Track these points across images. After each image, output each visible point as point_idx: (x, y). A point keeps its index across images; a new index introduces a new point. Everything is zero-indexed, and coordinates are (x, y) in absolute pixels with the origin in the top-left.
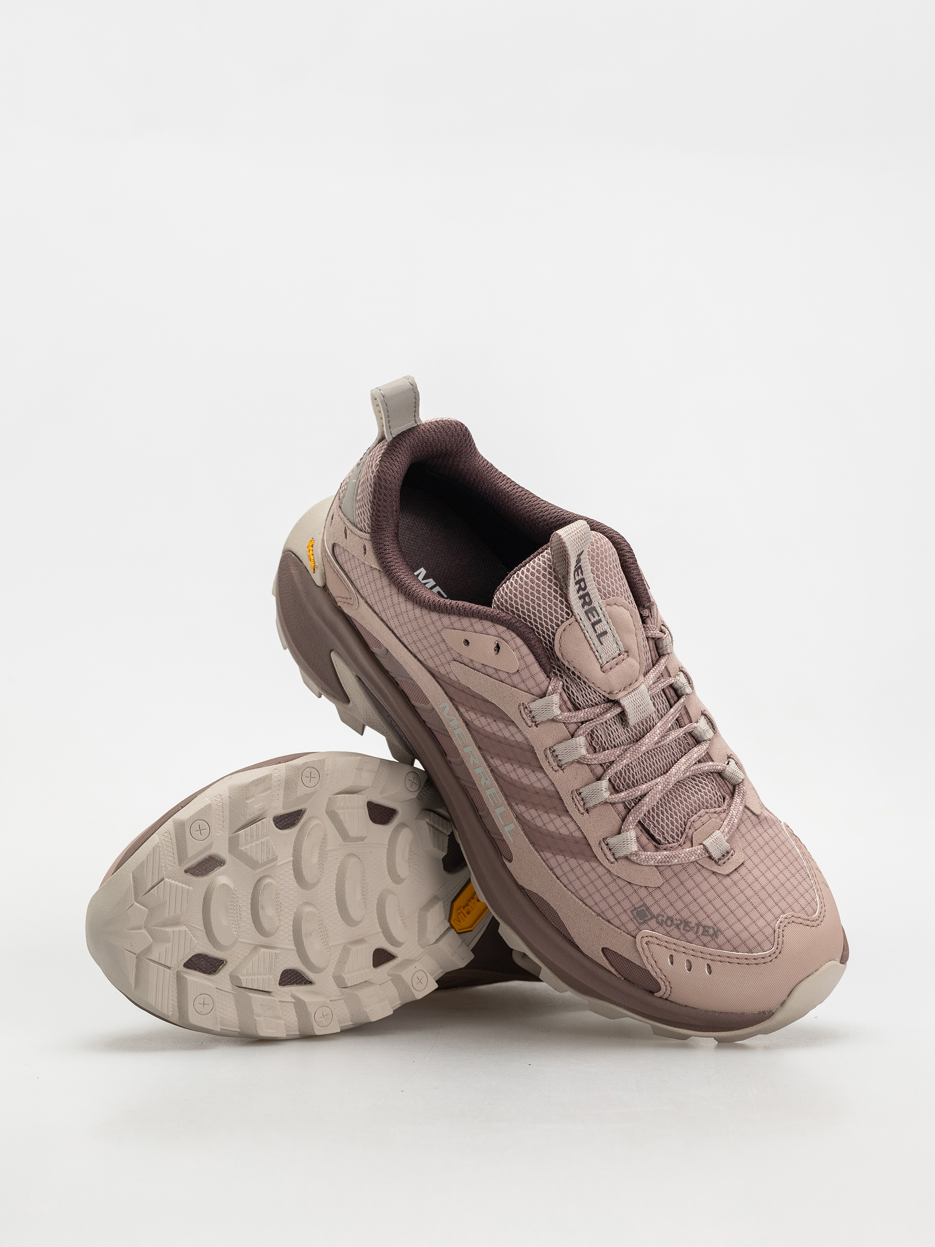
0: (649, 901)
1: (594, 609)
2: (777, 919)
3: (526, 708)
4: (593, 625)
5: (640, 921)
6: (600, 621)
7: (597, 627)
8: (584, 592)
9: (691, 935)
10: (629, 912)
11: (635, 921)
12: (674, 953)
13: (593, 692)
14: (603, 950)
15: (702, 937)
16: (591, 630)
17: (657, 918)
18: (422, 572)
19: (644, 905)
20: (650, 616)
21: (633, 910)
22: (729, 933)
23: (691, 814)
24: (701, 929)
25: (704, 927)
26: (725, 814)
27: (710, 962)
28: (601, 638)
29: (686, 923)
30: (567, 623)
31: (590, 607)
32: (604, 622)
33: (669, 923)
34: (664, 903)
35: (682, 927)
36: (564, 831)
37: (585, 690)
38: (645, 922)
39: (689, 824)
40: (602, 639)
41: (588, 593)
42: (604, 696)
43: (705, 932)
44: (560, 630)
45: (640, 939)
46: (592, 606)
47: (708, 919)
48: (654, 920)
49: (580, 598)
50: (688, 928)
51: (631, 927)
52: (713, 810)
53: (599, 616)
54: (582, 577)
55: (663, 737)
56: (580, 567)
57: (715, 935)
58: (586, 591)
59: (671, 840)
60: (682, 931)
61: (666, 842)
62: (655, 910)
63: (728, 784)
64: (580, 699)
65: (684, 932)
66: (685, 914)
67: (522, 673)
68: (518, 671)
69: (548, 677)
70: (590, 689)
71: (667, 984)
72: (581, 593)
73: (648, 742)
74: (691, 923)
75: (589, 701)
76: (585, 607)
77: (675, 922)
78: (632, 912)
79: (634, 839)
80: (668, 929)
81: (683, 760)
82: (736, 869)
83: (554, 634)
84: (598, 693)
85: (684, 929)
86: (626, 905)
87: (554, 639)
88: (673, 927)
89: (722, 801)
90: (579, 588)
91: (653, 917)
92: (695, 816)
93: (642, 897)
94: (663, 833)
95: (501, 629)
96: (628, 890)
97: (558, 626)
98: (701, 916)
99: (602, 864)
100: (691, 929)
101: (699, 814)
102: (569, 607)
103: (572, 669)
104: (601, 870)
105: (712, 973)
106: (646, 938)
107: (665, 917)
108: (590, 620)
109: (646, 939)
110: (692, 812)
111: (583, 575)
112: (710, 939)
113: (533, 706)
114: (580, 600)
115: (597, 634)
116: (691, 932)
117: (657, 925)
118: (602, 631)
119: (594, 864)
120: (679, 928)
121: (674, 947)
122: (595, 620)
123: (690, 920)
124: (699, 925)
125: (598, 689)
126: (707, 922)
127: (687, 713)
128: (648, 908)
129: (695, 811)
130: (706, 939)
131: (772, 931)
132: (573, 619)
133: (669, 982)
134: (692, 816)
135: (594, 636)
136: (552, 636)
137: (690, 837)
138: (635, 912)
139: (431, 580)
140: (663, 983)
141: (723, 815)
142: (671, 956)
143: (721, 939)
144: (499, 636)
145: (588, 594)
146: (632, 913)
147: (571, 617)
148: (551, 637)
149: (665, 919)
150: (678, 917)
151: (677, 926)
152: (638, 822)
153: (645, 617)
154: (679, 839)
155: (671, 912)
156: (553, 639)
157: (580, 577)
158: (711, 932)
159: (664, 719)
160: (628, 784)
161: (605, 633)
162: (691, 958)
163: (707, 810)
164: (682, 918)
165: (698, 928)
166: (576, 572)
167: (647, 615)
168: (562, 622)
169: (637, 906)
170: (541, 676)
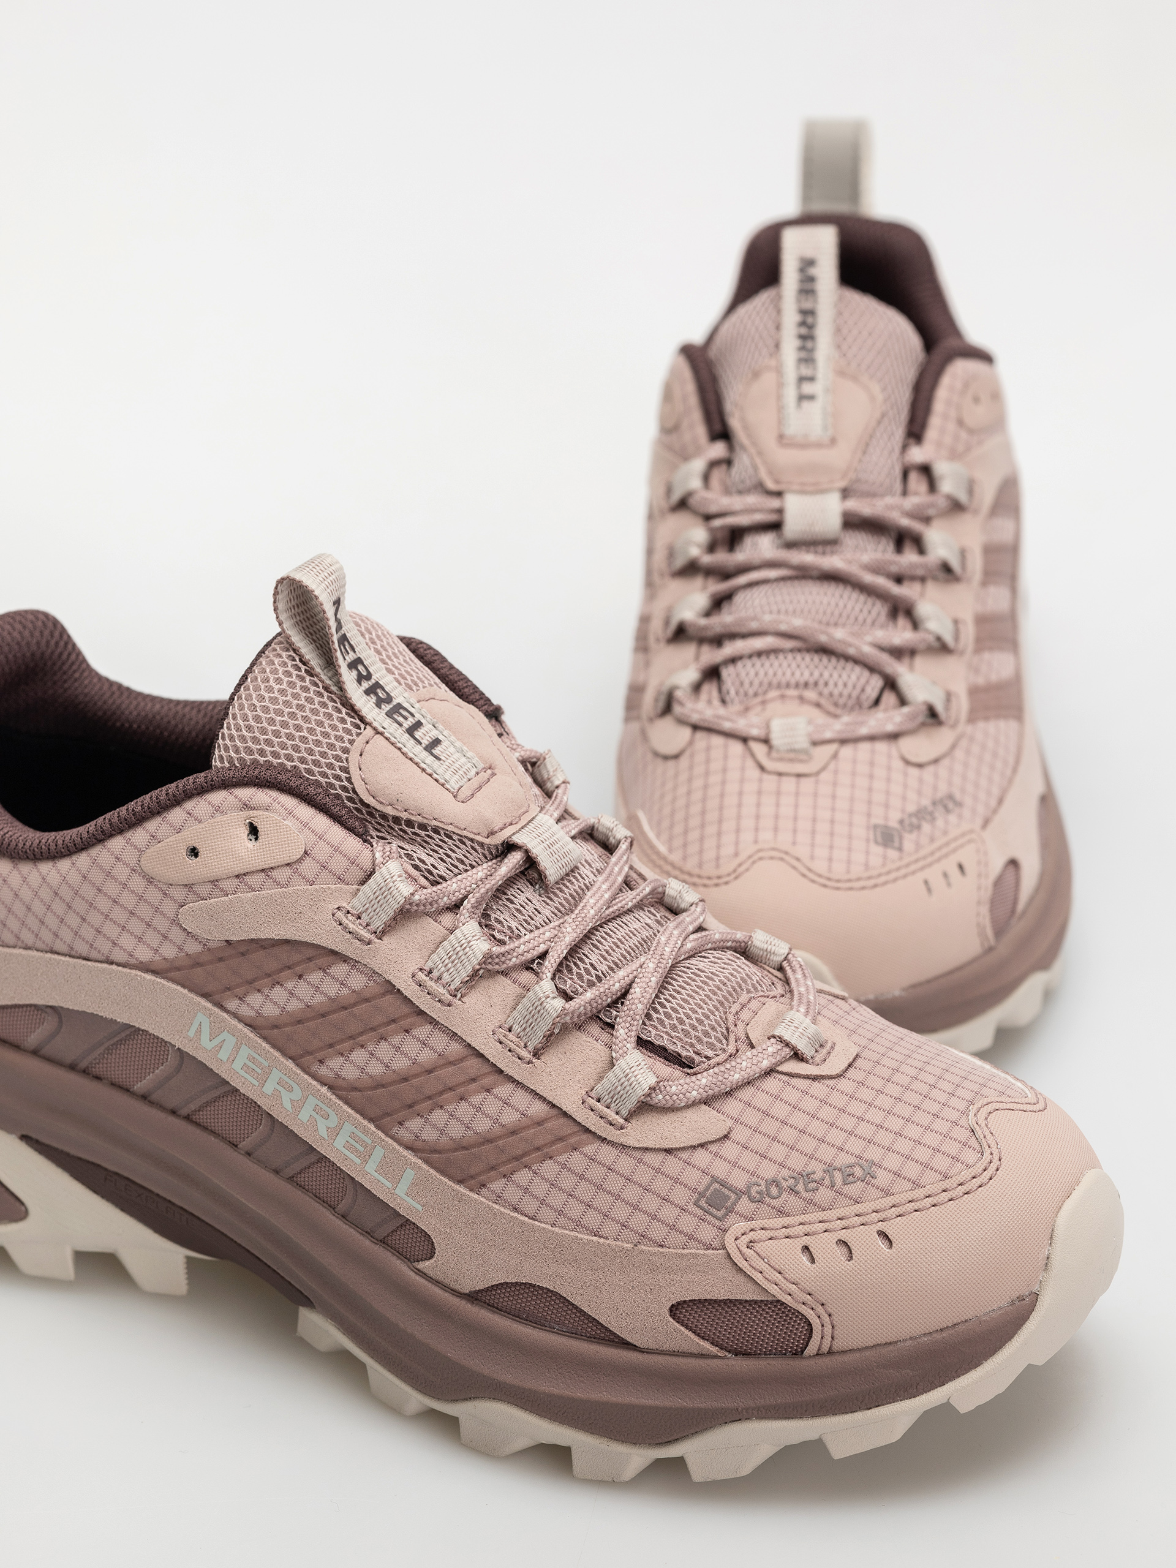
0: (720, 1169)
1: (401, 707)
2: (965, 1113)
3: (348, 912)
4: (411, 731)
5: (719, 1214)
6: (419, 724)
7: (418, 734)
8: (370, 683)
9: (824, 1194)
10: (692, 1208)
11: (709, 1218)
12: (806, 1241)
13: (458, 843)
14: (675, 1310)
15: (847, 1189)
16: (409, 741)
17: (747, 1193)
19: (715, 1179)
21: (698, 1200)
22: (893, 1162)
24: (838, 1176)
25: (840, 1170)
26: (785, 998)
27: (880, 1226)
29: (807, 1177)
30: (359, 742)
31: (391, 706)
32: (425, 724)
33: (774, 1191)
34: (749, 1161)
36: (510, 1117)
37: (442, 848)
38: (730, 1210)
39: (731, 1018)
40: (436, 752)
41: (377, 682)
42: (482, 845)
43: (849, 1178)
44: (354, 756)
45: (733, 1244)
46: (395, 702)
47: (843, 1154)
48: (745, 1198)
49: (368, 692)
50: (813, 1185)
51: (707, 1233)
52: (761, 994)
53: (414, 717)
54: (355, 657)
56: (346, 636)
57: (869, 1177)
58: (373, 680)
59: (710, 1053)
60: (804, 1194)
61: (704, 1059)
62: (739, 1180)
63: (768, 968)
64: (438, 867)
65: (808, 1195)
66: (797, 1162)
67: (314, 852)
68: (306, 852)
69: (365, 841)
70: (450, 838)
71: (820, 1309)
72: (366, 684)
74: (814, 1173)
75: (458, 864)
76: (383, 706)
77: (784, 1184)
78: (696, 1204)
80: (776, 1203)
82: (851, 1064)
83: (346, 770)
84: (468, 843)
85: (807, 1191)
86: (681, 1195)
87: (350, 777)
88: (785, 1195)
90: (358, 675)
91: (739, 1193)
92: (736, 1006)
93: (703, 1166)
94: (692, 1045)
95: (245, 793)
96: (672, 1165)
97: (346, 751)
98: (826, 1153)
99: (604, 1140)
100: (820, 1182)
101: (740, 1001)
102: (353, 710)
103: (404, 816)
104: (606, 1153)
105: (894, 1245)
106: (744, 1237)
107: (763, 1183)
108: (401, 725)
109: (745, 1239)
111: (355, 652)
112: (863, 1184)
113: (359, 903)
114: (369, 697)
115: (424, 745)
116: (822, 1189)
117: (753, 1206)
118: (429, 739)
119: (591, 1149)
120: (797, 1193)
121: (802, 1229)
122: (409, 723)
123: (809, 1170)
124: (830, 1169)
125: (465, 833)
126: (843, 1160)
128: (723, 1184)
129: (730, 998)
130: (854, 1189)
131: (968, 1133)
132: (369, 730)
133: (823, 1305)
134: (731, 1006)
135: (419, 749)
136: (343, 775)
137: (743, 1037)
138: (703, 1203)
140: (812, 1312)
142: (806, 1248)
143: (883, 1178)
144: (246, 806)
145: (377, 685)
146: (699, 1206)
147: (365, 729)
148: (343, 778)
149: (763, 1188)
150: (785, 1173)
151: (792, 1191)
152: (637, 1039)
154: (725, 1047)
155: (769, 1171)
156: (349, 780)
157: (353, 655)
158: (858, 1172)
160: (589, 981)
161: (437, 742)
162: (843, 1235)
163: (752, 995)
164: (794, 1171)
165: (832, 1177)
166: (343, 648)
168: (351, 742)
169: (701, 1189)
170: (352, 843)
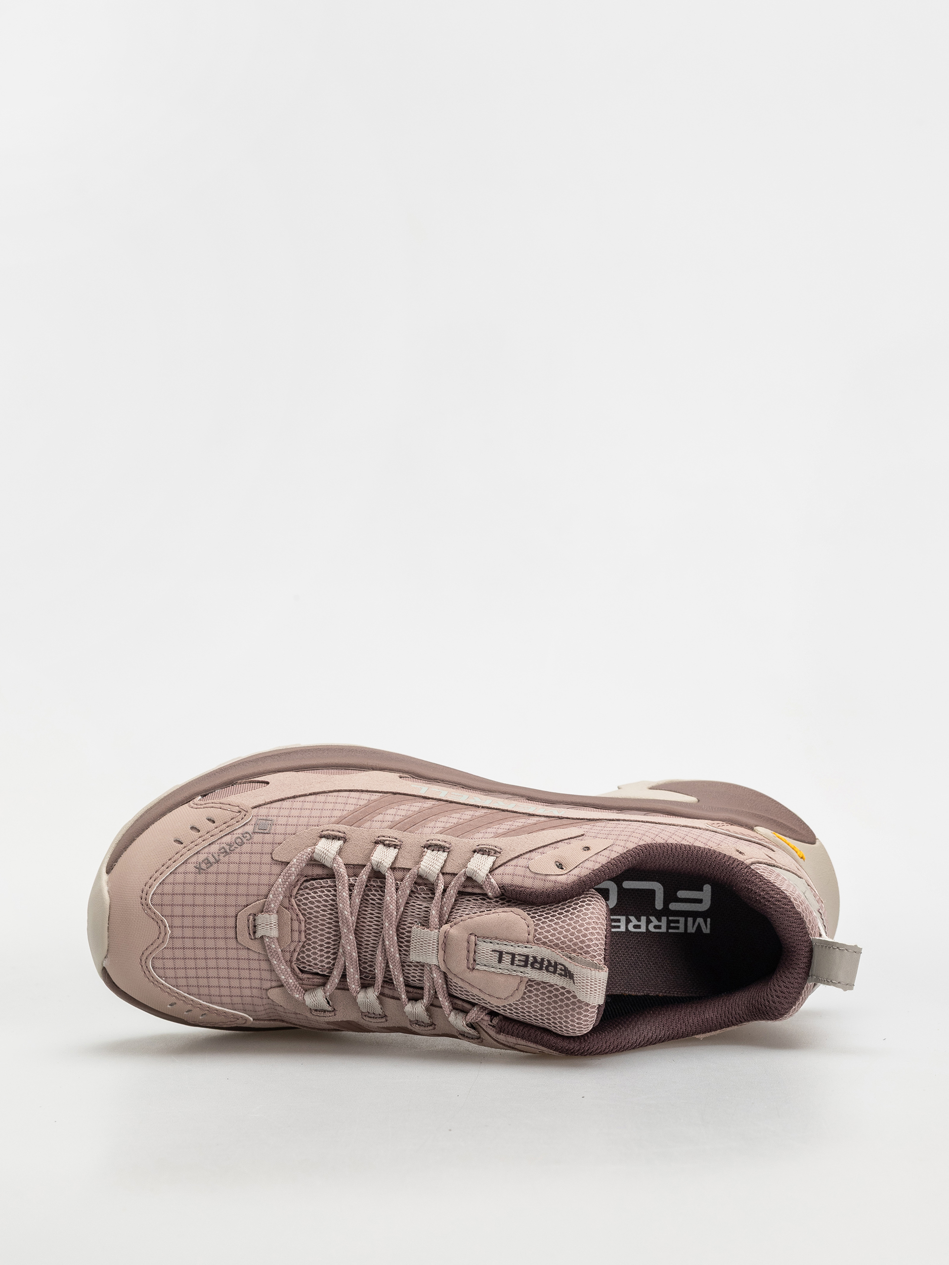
1: (526, 966)
2: (171, 927)
4: (513, 955)
6: (512, 963)
7: (510, 957)
8: (545, 966)
9: (215, 849)
14: (269, 783)
16: (511, 949)
17: (251, 835)
18: (706, 930)
19: (269, 834)
20: (490, 1023)
21: (272, 823)
23: (308, 926)
24: (213, 860)
25: (213, 863)
26: (288, 958)
28: (498, 953)
29: (227, 853)
31: (530, 963)
32: (510, 967)
33: (239, 841)
35: (227, 848)
38: (255, 825)
40: (497, 955)
41: (542, 970)
43: (208, 861)
44: (532, 925)
46: (528, 966)
48: (251, 832)
49: (543, 960)
50: (222, 851)
52: (298, 949)
53: (517, 965)
54: (558, 972)
55: (385, 951)
56: (565, 976)
58: (544, 968)
59: (301, 892)
61: (301, 887)
65: (222, 845)
69: (503, 885)
72: (546, 963)
73: (389, 932)
74: (224, 856)
76: (532, 958)
77: (236, 845)
79: (324, 861)
80: (235, 837)
81: (355, 954)
82: (236, 927)
83: (532, 917)
85: (223, 848)
88: (233, 842)
89: (300, 967)
90: (551, 963)
91: (254, 833)
92: (303, 928)
94: (310, 889)
97: (536, 925)
100: (219, 853)
101: (303, 934)
108: (519, 954)
110: (309, 929)
113: (491, 859)
114: (540, 957)
116: (217, 851)
117: (245, 831)
118: (503, 959)
121: (219, 829)
122: (516, 959)
123: (227, 857)
124: (218, 861)
127: (393, 998)
128: (264, 834)
129: (308, 932)
134: (305, 926)
138: (270, 823)
139: (693, 931)
141: (288, 955)
146: (271, 820)
148: (533, 914)
149: (245, 840)
150: (237, 850)
151: (230, 845)
152: (334, 875)
153: (493, 1018)
156: (529, 914)
157: (559, 971)
158: (204, 865)
159: (398, 965)
160: (370, 890)
161: (500, 961)
162: (199, 834)
163: (301, 944)
164: (234, 853)
165: (215, 858)
166: (563, 968)
167: (493, 1021)
170: (507, 881)
